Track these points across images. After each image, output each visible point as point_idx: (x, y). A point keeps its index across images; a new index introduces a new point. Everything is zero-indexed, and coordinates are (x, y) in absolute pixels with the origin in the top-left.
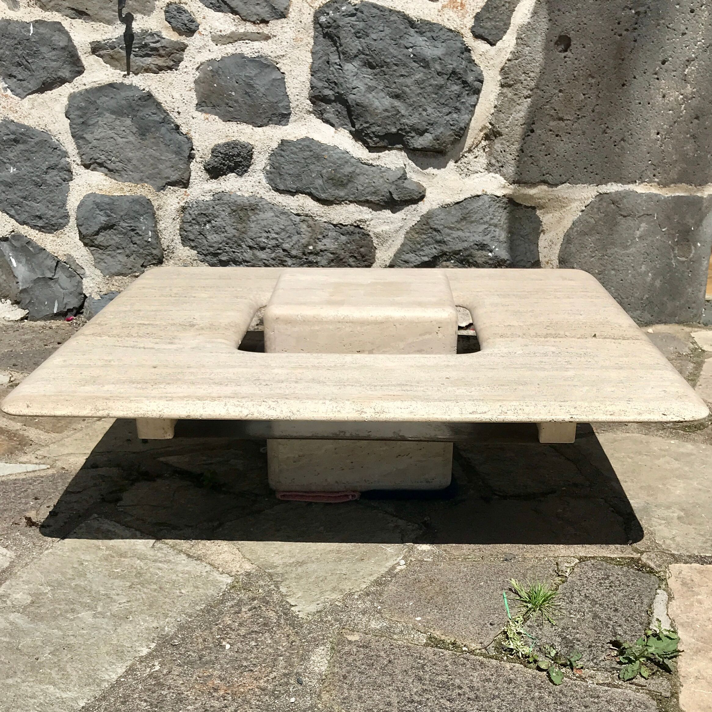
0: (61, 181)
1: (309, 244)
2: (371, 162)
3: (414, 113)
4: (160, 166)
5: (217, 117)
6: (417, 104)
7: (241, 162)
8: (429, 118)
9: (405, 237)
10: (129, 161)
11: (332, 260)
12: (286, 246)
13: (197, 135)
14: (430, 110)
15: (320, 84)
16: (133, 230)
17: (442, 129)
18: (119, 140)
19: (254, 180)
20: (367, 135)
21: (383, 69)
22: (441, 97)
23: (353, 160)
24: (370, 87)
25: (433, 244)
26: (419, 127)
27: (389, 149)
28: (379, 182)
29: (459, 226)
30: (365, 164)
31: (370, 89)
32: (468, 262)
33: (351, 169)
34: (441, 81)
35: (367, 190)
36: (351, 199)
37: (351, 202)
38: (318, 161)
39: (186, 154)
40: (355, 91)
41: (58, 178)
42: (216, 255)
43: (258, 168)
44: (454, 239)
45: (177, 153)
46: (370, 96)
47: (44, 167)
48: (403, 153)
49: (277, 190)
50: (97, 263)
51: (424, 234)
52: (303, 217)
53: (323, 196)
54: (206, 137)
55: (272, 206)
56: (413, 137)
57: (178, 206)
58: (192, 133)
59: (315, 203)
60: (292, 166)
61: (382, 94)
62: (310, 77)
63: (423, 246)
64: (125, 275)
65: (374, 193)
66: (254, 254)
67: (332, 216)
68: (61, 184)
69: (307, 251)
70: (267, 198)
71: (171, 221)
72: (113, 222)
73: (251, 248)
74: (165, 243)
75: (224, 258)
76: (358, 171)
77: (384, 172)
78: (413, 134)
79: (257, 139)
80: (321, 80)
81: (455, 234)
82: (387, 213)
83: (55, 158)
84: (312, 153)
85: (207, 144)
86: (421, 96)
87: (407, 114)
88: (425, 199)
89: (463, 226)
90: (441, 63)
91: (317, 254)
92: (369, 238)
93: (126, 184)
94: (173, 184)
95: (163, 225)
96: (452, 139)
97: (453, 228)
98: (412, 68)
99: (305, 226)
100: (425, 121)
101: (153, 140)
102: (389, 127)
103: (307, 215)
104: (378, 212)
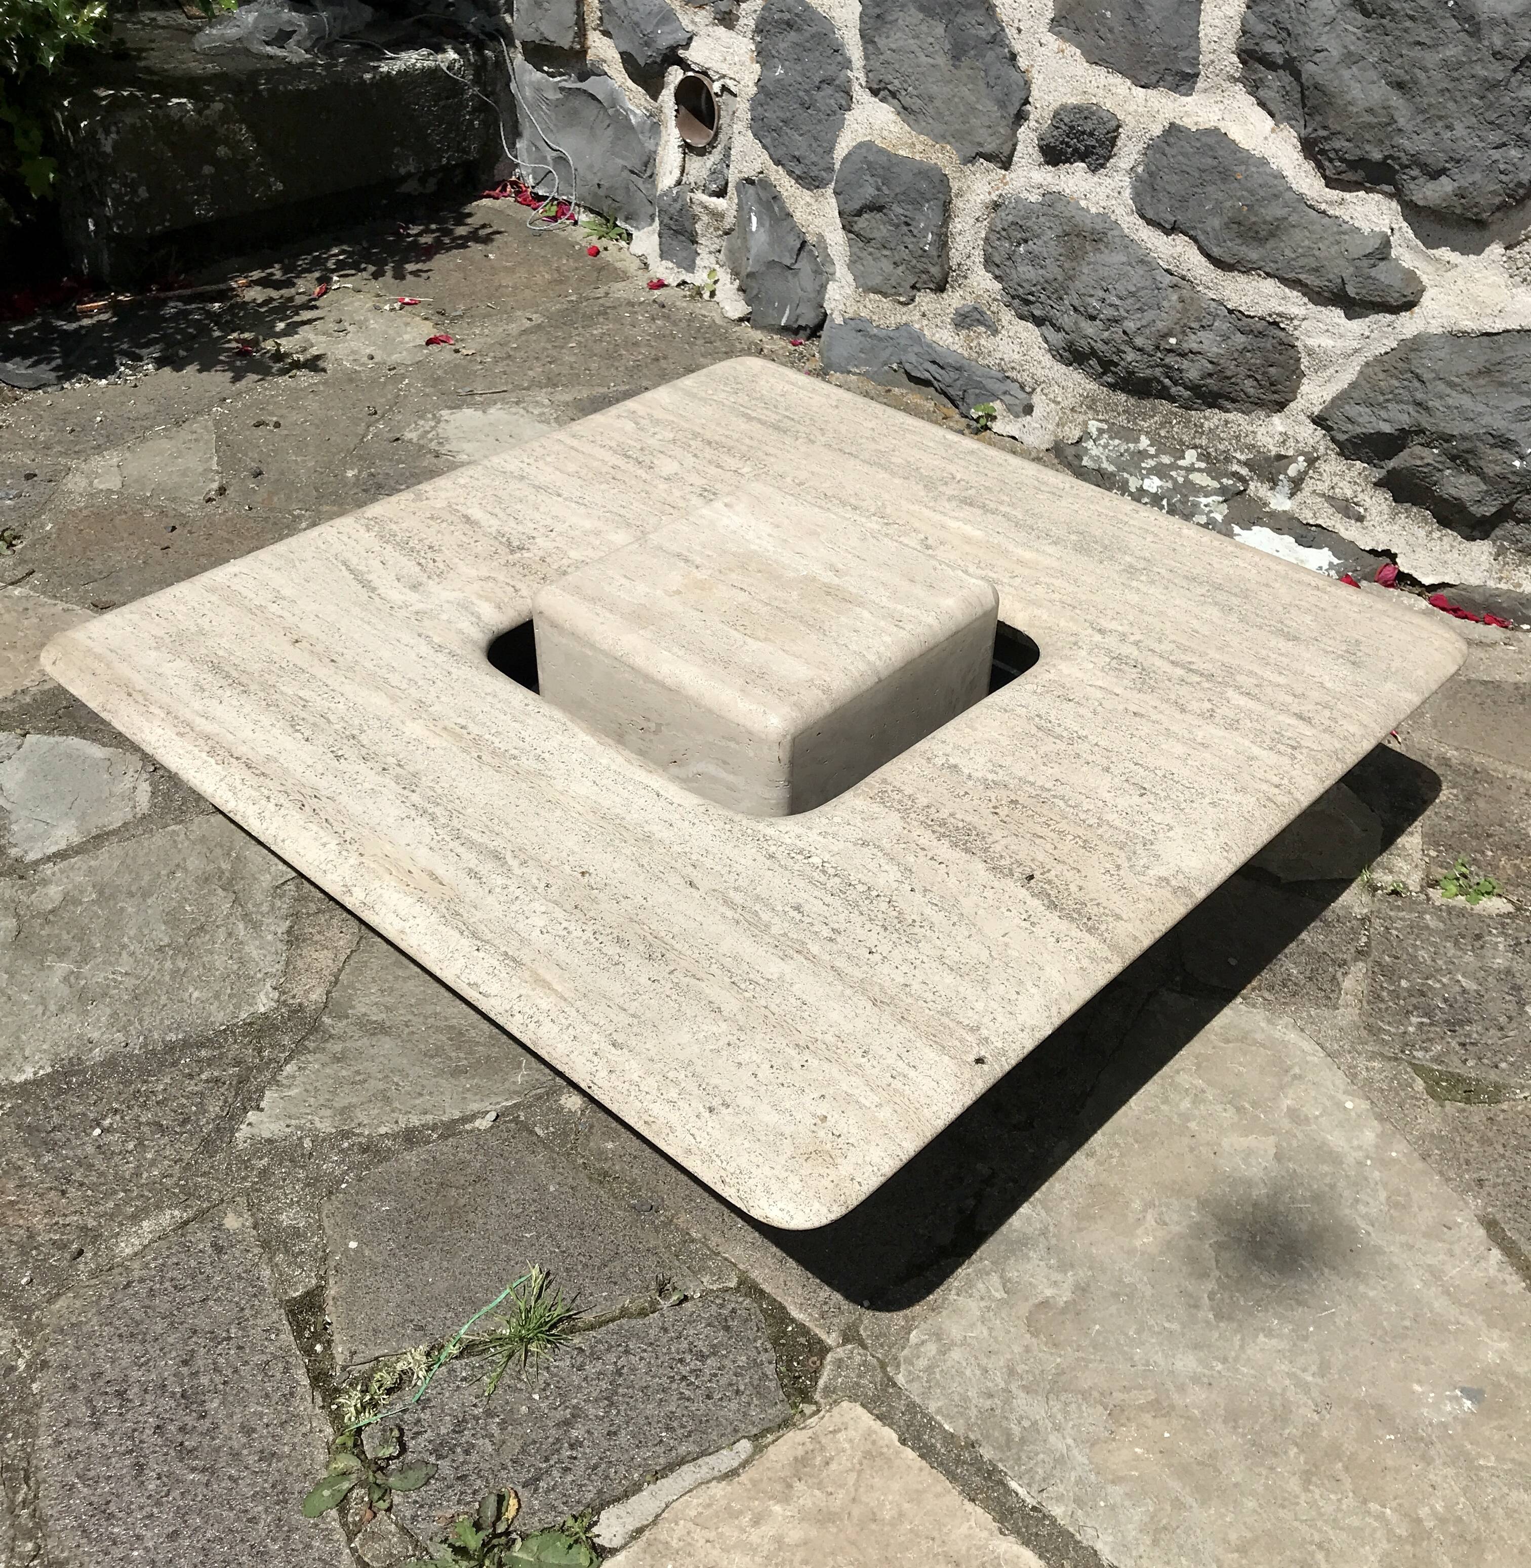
0: (836, 107)
1: (1170, 334)
2: (1323, 206)
3: (1425, 130)
4: (973, 121)
5: (1078, 52)
6: (1432, 112)
7: (1094, 147)
8: (1455, 146)
9: (1361, 372)
10: (931, 99)
11: (1210, 375)
12: (1130, 325)
13: (1041, 77)
14: (1460, 130)
15: (1261, 28)
16: (907, 224)
17: (1477, 176)
18: (923, 59)
19: (1113, 185)
20: (1323, 152)
21: (1384, 21)
22: (1490, 106)
23: (1288, 195)
24: (1350, 54)
25: (1407, 403)
26: (1429, 161)
27: (1368, 191)
28: (1327, 251)
29: (1468, 384)
30: (1310, 206)
31: (1351, 59)
32: (1465, 462)
33: (1280, 212)
34: (1498, 71)
35: (1302, 261)
36: (1268, 270)
37: (1268, 275)
38: (1224, 180)
39: (1013, 111)
40: (1318, 57)
41: (832, 101)
42: (1027, 302)
43: (1122, 165)
44: (1448, 408)
45: (1002, 105)
46: (1346, 74)
47: (817, 80)
48: (1394, 204)
49: (1142, 216)
50: (853, 263)
51: (1397, 378)
52: (1175, 280)
53: (1216, 251)
54: (1052, 86)
55: (1128, 243)
56: (1414, 179)
57: (987, 199)
58: (1034, 72)
59: (1203, 259)
60: (1176, 178)
61: (1373, 75)
62: (1243, 8)
63: (1388, 401)
64: (885, 295)
65: (1316, 270)
66: (1076, 323)
67: (1227, 293)
68: (834, 112)
69: (1163, 345)
70: (1124, 226)
71: (972, 221)
72: (882, 201)
73: (1076, 310)
74: (955, 257)
75: (1037, 313)
76: (1293, 219)
77: (1344, 233)
78: (1415, 172)
79: (1131, 109)
80: (1262, 19)
81: (1457, 399)
82: (1336, 315)
83: (834, 67)
84: (1215, 163)
85: (1051, 99)
86: (1447, 95)
87: (1409, 127)
88: (1416, 309)
89: (1479, 387)
90: (1506, 34)
91: (1183, 355)
92: (1291, 352)
93: (922, 138)
94: (989, 157)
95: (959, 226)
96: (1497, 200)
97: (1456, 385)
98: (1443, 31)
99: (1175, 297)
100: (1443, 151)
101: (969, 72)
102: (1368, 147)
103: (1183, 278)
104: (1319, 308)
